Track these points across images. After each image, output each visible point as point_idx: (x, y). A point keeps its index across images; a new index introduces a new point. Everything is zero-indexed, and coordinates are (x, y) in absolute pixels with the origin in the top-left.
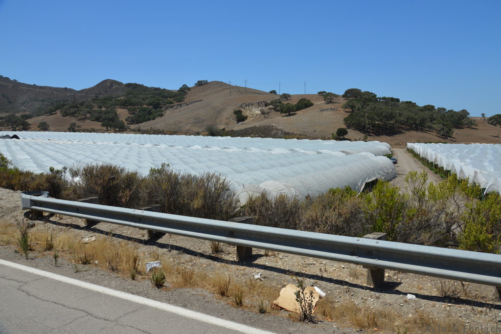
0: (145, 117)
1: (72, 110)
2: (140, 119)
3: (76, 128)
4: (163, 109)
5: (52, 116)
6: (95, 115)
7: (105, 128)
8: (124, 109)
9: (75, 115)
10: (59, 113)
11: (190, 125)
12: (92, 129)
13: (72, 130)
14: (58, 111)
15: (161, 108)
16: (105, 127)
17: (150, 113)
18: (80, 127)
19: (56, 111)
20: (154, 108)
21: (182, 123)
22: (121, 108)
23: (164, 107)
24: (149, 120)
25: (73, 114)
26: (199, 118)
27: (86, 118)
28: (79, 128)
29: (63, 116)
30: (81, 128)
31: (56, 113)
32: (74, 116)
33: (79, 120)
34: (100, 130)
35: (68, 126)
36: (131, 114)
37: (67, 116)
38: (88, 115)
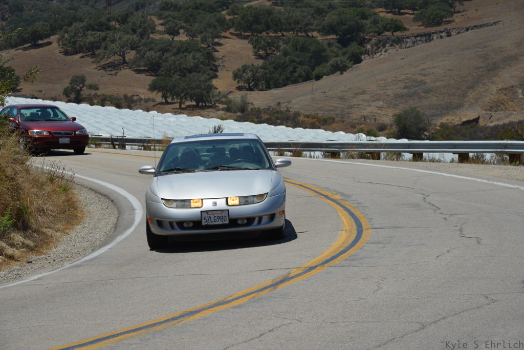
0: (295, 71)
1: (91, 37)
2: (276, 75)
3: (85, 92)
4: (369, 46)
5: (37, 51)
6: (148, 54)
7: (159, 97)
8: (246, 41)
9: (97, 52)
10: (55, 45)
11: (381, 103)
12: (126, 97)
13: (73, 96)
14: (53, 38)
15: (362, 42)
16: (160, 94)
17: (319, 57)
18: (97, 89)
19: (48, 36)
20: (339, 41)
21: (362, 97)
22: (240, 36)
23: (374, 40)
24: (307, 78)
25: (91, 50)
26: (422, 83)
27: (124, 61)
28: (93, 92)
29: (66, 53)
30: (99, 92)
31: (49, 43)
32: (93, 55)
33: (104, 68)
34: (147, 101)
35: (66, 83)
36: (260, 57)
37: (76, 53)
38: (131, 55)
